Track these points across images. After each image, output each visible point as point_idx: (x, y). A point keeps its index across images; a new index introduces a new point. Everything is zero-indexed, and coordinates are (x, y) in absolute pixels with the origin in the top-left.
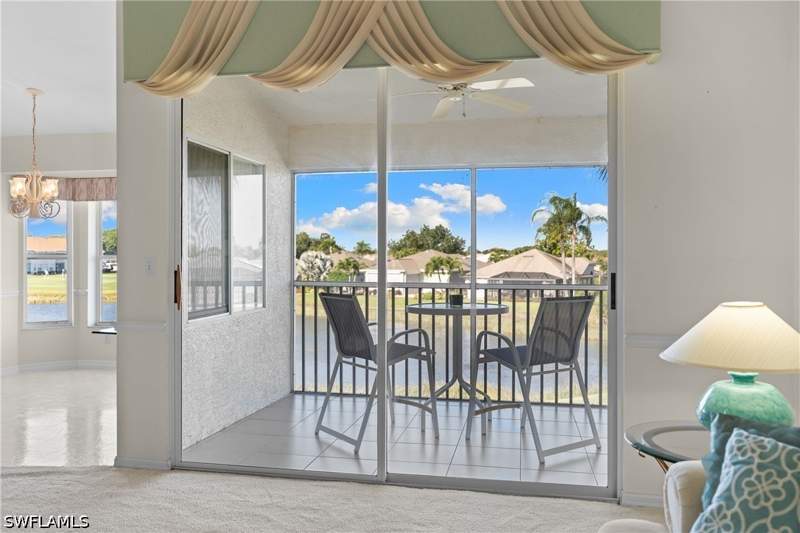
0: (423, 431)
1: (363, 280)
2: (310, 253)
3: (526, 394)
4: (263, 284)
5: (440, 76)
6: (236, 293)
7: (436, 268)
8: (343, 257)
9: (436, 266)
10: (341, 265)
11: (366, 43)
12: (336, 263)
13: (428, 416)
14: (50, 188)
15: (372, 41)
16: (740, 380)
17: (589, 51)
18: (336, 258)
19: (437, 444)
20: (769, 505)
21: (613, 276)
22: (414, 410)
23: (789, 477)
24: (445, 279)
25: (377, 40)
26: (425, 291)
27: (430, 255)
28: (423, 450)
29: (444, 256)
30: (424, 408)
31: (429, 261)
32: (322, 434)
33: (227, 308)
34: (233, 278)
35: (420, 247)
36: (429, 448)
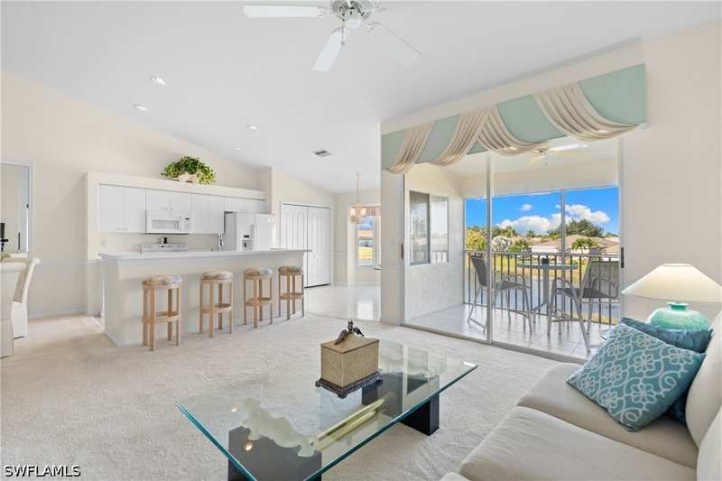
0: (525, 328)
1: (530, 252)
2: (498, 237)
3: (580, 314)
4: (447, 252)
5: (513, 153)
6: (433, 255)
7: (580, 245)
8: (518, 239)
9: (580, 244)
10: (517, 244)
11: (477, 142)
12: (514, 242)
13: (527, 320)
14: (364, 212)
15: (479, 140)
16: (674, 307)
17: (596, 129)
18: (514, 239)
19: (531, 334)
20: (644, 372)
21: (622, 249)
22: (520, 317)
23: (660, 360)
24: (587, 252)
25: (482, 140)
26: (574, 258)
27: (576, 237)
28: (525, 338)
29: (585, 238)
30: (525, 316)
31: (574, 241)
32: (471, 322)
33: (429, 262)
34: (431, 248)
35: (570, 233)
36: (528, 336)
